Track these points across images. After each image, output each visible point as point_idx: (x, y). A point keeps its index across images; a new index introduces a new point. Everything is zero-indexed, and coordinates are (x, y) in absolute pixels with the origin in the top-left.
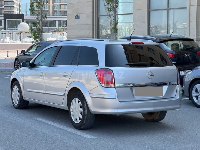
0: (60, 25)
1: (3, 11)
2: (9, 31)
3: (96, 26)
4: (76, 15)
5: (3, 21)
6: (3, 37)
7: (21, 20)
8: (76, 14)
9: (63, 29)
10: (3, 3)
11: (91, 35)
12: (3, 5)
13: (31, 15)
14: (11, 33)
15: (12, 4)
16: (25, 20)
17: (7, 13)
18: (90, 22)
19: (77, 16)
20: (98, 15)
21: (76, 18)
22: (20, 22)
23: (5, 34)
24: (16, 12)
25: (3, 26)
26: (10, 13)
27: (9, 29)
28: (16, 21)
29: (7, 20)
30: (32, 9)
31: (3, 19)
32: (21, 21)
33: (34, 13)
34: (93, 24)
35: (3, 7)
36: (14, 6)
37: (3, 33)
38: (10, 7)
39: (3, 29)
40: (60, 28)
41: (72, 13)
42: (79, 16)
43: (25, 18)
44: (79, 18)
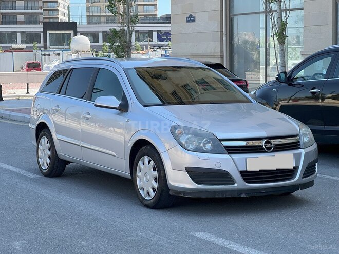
0: (138, 40)
1: (41, 18)
2: (55, 51)
3: (228, 34)
4: (188, 16)
5: (42, 35)
6: (45, 61)
7: (72, 32)
8: (189, 14)
9: (147, 46)
10: (41, 4)
11: (218, 51)
12: (41, 8)
13: (88, 23)
14: (58, 54)
15: (56, 5)
16: (79, 32)
17: (47, 20)
18: (215, 26)
19: (191, 16)
20: (231, 15)
21: (188, 21)
22: (71, 35)
23: (49, 55)
24: (62, 18)
25: (42, 44)
26: (52, 20)
27: (52, 47)
28: (63, 34)
29: (48, 32)
30: (111, 6)
31: (41, 32)
32: (73, 35)
33: (115, 12)
34: (222, 31)
35: (41, 11)
36: (59, 8)
37: (44, 55)
38: (52, 12)
39: (42, 49)
40: (138, 44)
41: (180, 12)
42: (194, 18)
43: (78, 29)
44: (194, 21)
